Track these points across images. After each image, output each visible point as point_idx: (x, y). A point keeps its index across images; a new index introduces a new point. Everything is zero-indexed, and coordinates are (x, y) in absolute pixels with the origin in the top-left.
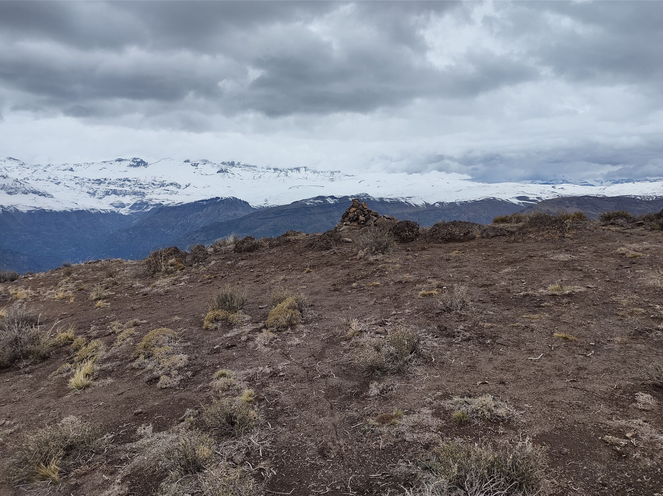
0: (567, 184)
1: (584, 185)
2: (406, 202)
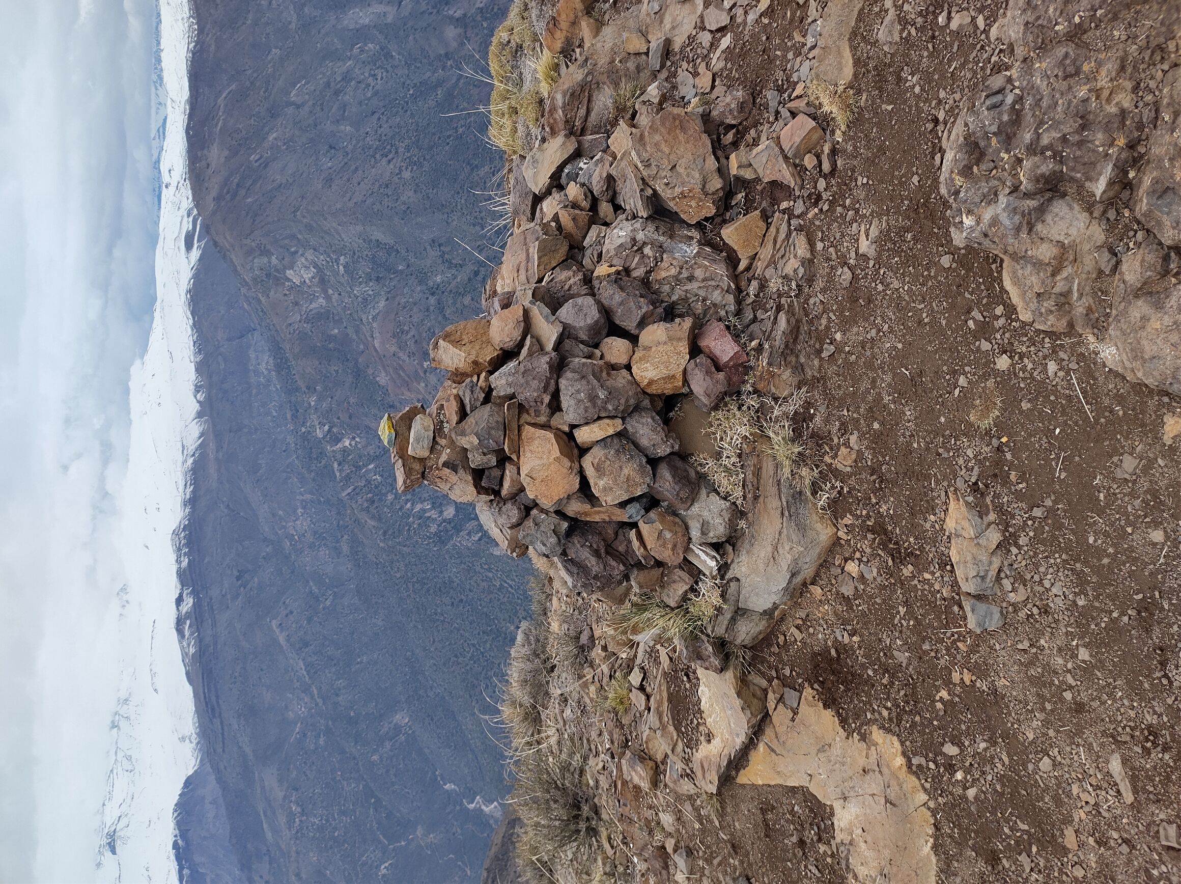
0: (161, 163)
1: (164, 134)
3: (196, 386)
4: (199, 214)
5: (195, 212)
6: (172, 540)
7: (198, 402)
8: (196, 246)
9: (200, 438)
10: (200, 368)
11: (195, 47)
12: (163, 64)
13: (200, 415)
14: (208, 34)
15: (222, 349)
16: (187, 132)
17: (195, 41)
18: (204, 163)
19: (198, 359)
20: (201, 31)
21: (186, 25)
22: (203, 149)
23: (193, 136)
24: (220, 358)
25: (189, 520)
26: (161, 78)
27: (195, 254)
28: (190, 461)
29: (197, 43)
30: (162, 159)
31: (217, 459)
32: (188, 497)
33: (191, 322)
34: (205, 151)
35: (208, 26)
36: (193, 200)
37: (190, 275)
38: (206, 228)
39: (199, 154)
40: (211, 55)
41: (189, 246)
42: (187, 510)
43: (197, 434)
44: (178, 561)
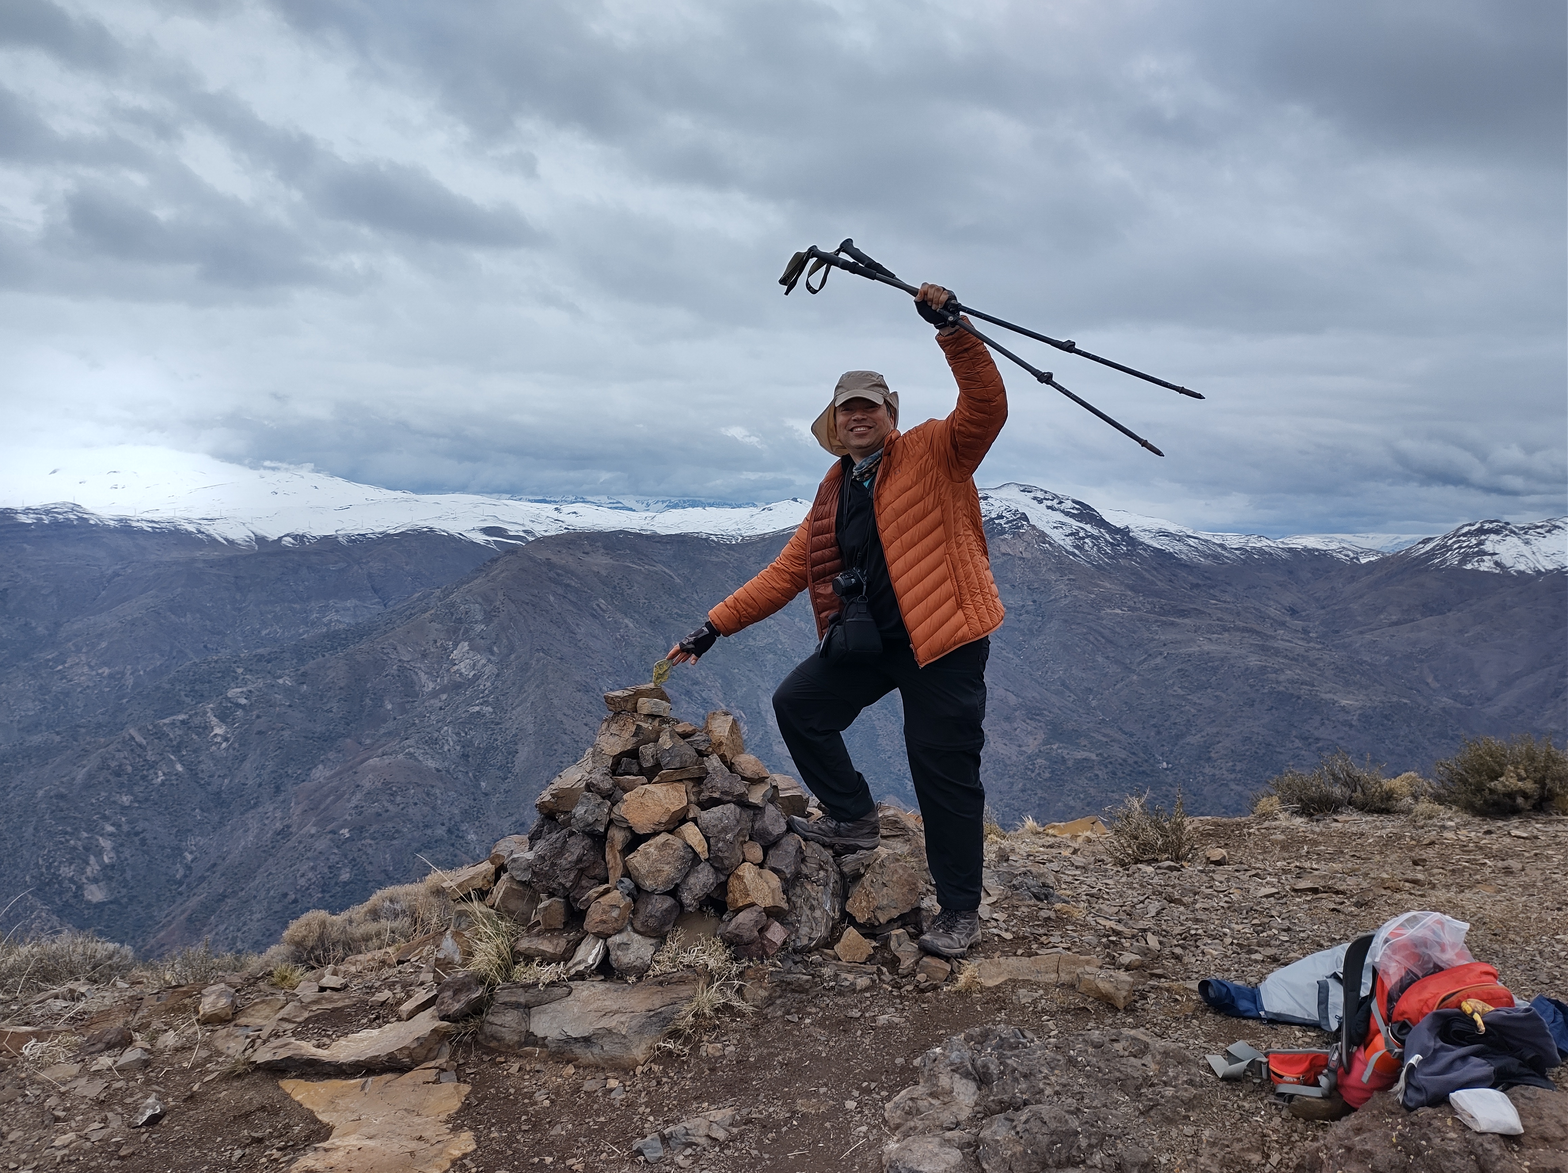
0: (583, 505)
1: (616, 508)
2: (200, 532)
3: (303, 536)
4: (528, 543)
5: (531, 539)
6: (64, 504)
7: (280, 538)
8: (490, 539)
9: (226, 539)
10: (329, 543)
11: (713, 541)
12: (690, 509)
13: (261, 540)
14: (728, 554)
15: (356, 567)
16: (621, 532)
17: (719, 541)
18: (588, 549)
19: (340, 539)
20: (730, 547)
21: (734, 533)
22: (605, 548)
23: (617, 538)
24: (342, 565)
25: (96, 525)
26: (675, 506)
27: (480, 538)
28: (191, 528)
29: (718, 543)
30: (587, 505)
31: (194, 560)
32: (134, 524)
33: (392, 532)
34: (602, 551)
35: (737, 555)
36: (544, 537)
37: (452, 532)
38: (512, 550)
39: (599, 544)
40: (707, 558)
41: (487, 531)
42: (112, 523)
43: (231, 536)
44: (27, 511)
